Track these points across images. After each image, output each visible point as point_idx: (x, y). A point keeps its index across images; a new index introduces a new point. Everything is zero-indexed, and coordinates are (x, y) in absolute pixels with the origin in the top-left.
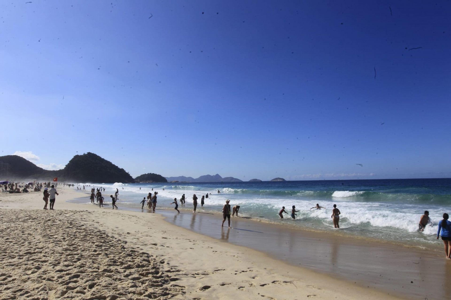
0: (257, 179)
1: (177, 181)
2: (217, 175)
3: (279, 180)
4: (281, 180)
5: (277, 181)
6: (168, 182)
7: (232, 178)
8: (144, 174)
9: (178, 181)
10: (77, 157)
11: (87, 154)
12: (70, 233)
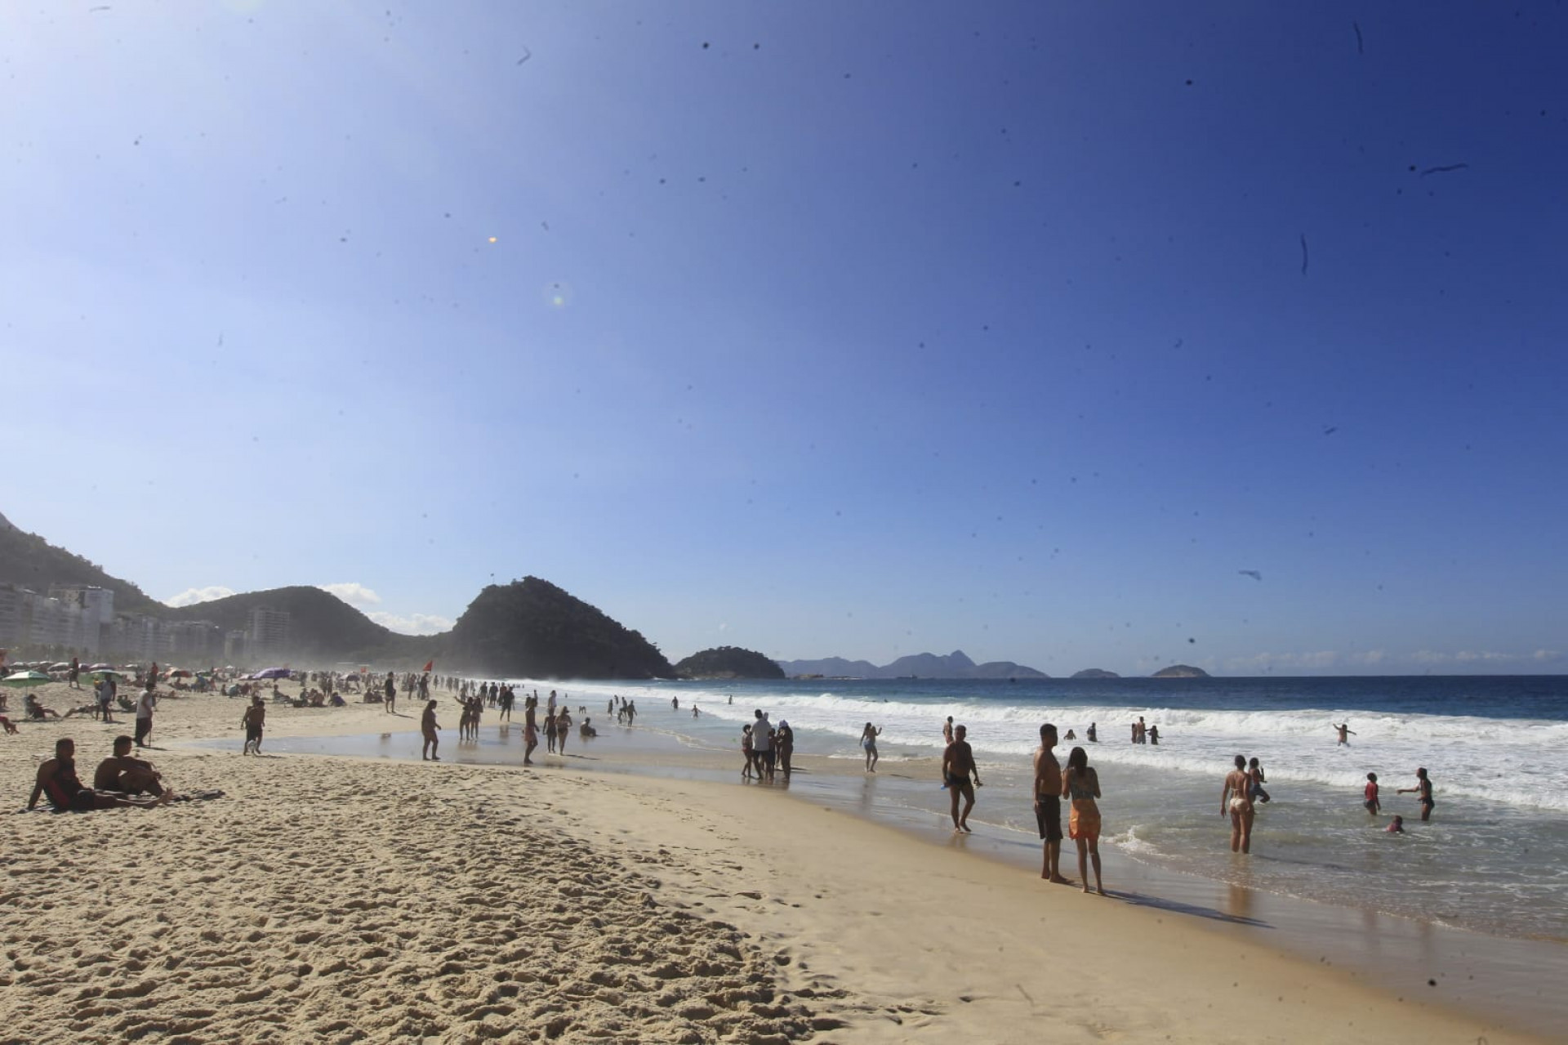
0: (1100, 671)
1: (817, 676)
2: (958, 655)
3: (1182, 675)
4: (1192, 675)
5: (1175, 676)
6: (789, 679)
7: (1011, 666)
8: (707, 648)
9: (822, 676)
10: (491, 592)
11: (522, 583)
12: (481, 846)
